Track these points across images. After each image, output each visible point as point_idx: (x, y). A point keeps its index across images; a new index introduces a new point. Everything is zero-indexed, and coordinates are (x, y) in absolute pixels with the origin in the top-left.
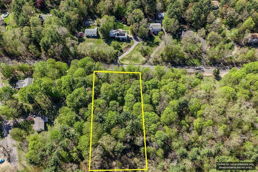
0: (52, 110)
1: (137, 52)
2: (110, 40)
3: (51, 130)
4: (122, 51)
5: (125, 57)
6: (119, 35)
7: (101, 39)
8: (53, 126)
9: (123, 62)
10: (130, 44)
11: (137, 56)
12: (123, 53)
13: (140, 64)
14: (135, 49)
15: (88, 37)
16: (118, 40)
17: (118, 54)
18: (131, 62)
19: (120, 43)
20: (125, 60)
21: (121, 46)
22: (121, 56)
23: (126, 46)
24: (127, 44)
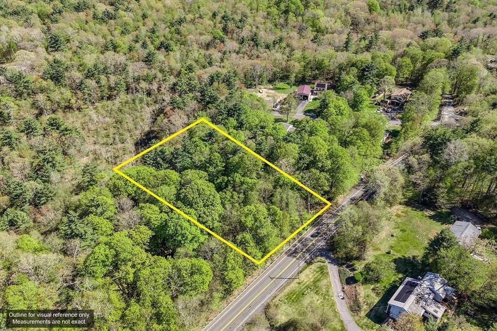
4: (350, 281)
6: (408, 287)
9: (314, 267)
10: (363, 314)
12: (344, 282)
13: (276, 300)
14: (336, 317)
17: (347, 270)
18: (299, 283)
19: (383, 290)
20: (317, 274)
21: (370, 285)
22: (336, 274)
23: (361, 300)
24: (366, 305)
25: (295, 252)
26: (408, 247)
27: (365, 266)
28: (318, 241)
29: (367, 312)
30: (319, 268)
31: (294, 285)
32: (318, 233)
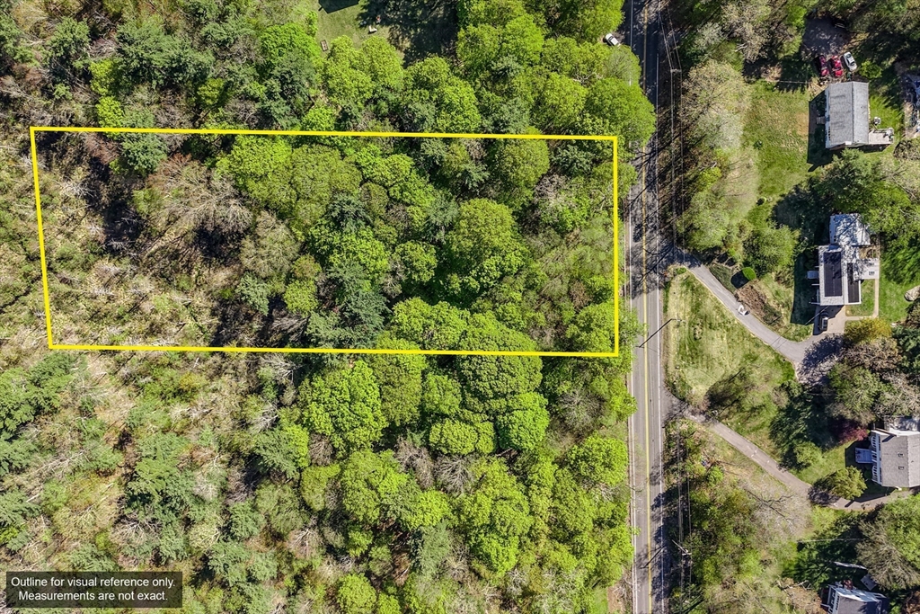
0: (425, 7)
1: (740, 354)
2: (807, 219)
3: (345, 19)
4: (739, 281)
5: (706, 295)
6: (830, 264)
7: (811, 170)
8: (361, 26)
9: (676, 287)
10: (786, 322)
11: (715, 354)
12: (730, 285)
13: (671, 369)
14: (757, 345)
15: (819, 105)
16: (805, 261)
17: (724, 265)
18: (678, 326)
19: (789, 272)
20: (688, 296)
21: (769, 274)
22: (712, 279)
23: (771, 304)
24: (783, 307)
25: (636, 284)
26: (779, 174)
27: (744, 246)
28: (649, 240)
29: (789, 317)
30: (683, 284)
31: (674, 335)
32: (639, 226)
